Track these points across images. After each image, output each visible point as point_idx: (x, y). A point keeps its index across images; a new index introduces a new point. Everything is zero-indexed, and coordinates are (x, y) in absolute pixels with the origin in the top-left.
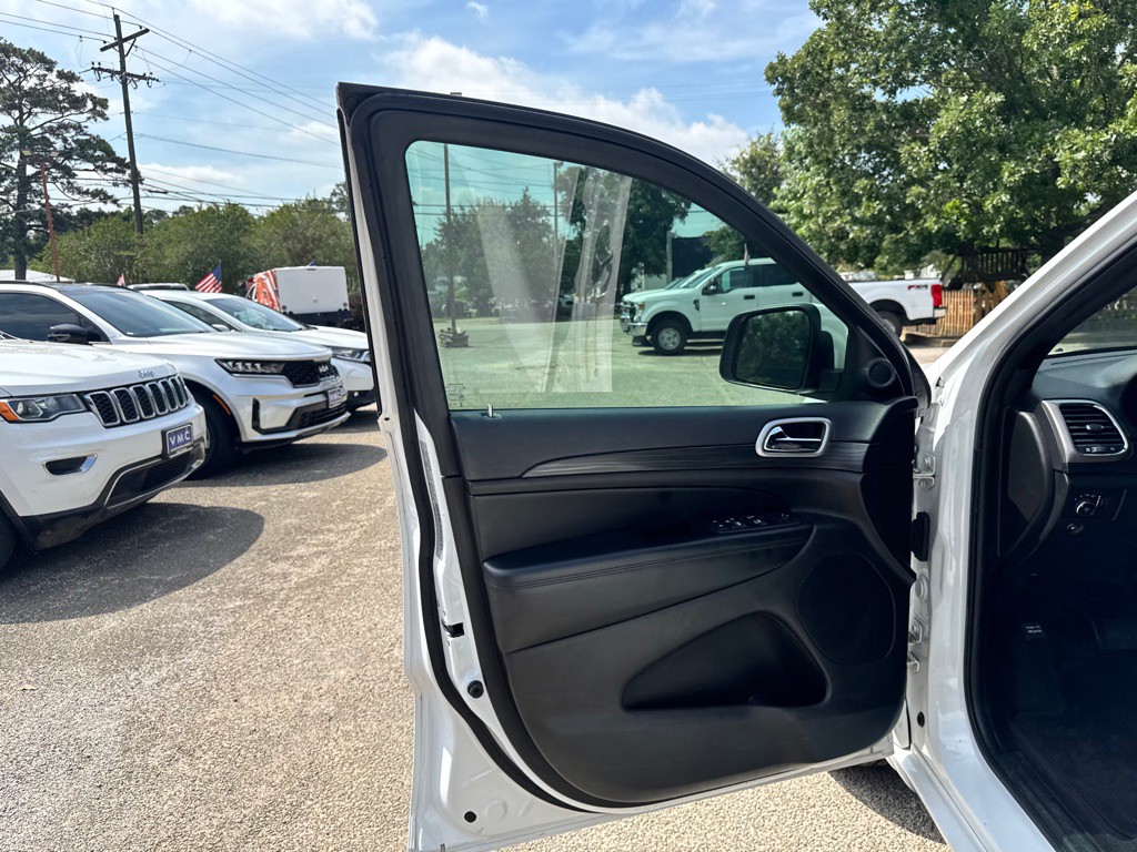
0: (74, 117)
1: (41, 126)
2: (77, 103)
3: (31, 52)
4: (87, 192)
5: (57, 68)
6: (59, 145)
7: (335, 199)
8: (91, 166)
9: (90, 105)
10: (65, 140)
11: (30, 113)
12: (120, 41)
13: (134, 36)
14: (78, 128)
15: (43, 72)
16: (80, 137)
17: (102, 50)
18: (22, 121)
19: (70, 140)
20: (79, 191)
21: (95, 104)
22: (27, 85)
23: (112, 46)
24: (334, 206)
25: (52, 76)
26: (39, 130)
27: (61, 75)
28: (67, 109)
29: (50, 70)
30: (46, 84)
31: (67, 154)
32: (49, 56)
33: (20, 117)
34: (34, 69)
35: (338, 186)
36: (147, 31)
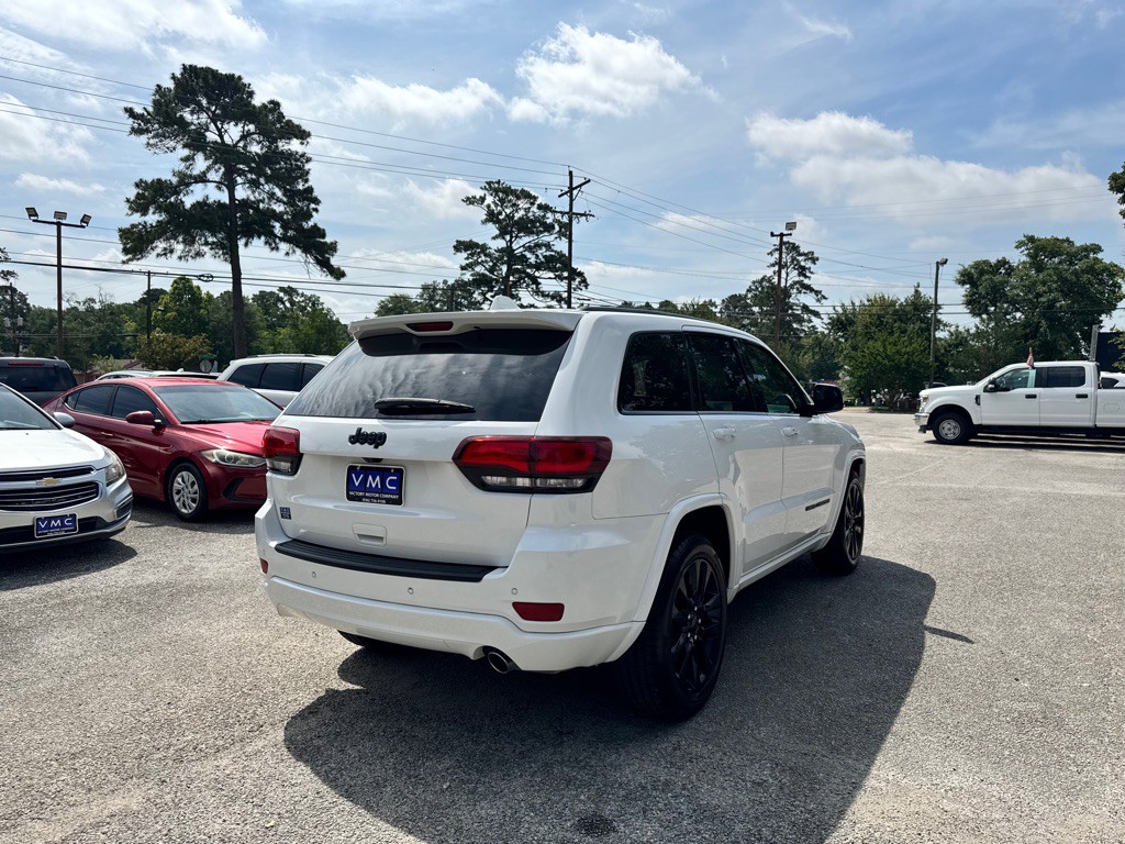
0: (546, 238)
1: (523, 246)
2: (549, 228)
3: (523, 191)
4: (548, 296)
5: (538, 202)
6: (533, 260)
7: (749, 296)
8: (551, 275)
9: (557, 228)
10: (537, 256)
11: (517, 237)
12: (571, 189)
13: (580, 186)
14: (548, 246)
15: (528, 206)
16: (548, 253)
17: (560, 196)
18: (511, 243)
19: (541, 257)
20: (544, 295)
21: (560, 228)
22: (517, 216)
23: (566, 193)
24: (749, 301)
25: (534, 209)
26: (522, 249)
27: (540, 207)
28: (542, 232)
29: (533, 204)
30: (530, 214)
31: (538, 267)
32: (533, 194)
33: (510, 241)
34: (523, 204)
35: (754, 282)
36: (589, 181)
